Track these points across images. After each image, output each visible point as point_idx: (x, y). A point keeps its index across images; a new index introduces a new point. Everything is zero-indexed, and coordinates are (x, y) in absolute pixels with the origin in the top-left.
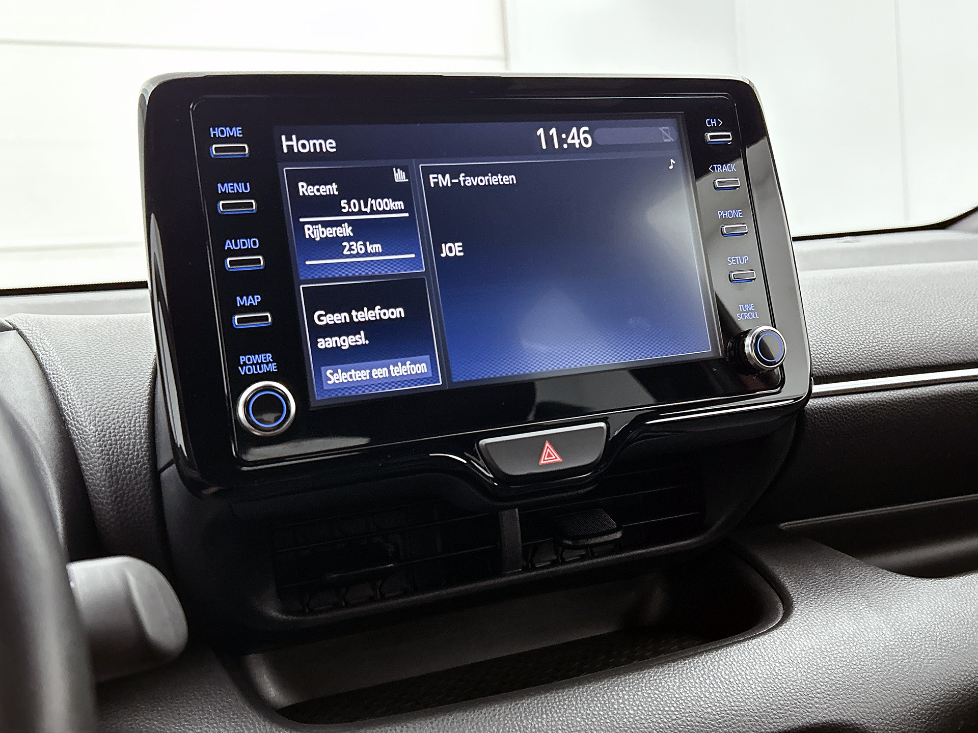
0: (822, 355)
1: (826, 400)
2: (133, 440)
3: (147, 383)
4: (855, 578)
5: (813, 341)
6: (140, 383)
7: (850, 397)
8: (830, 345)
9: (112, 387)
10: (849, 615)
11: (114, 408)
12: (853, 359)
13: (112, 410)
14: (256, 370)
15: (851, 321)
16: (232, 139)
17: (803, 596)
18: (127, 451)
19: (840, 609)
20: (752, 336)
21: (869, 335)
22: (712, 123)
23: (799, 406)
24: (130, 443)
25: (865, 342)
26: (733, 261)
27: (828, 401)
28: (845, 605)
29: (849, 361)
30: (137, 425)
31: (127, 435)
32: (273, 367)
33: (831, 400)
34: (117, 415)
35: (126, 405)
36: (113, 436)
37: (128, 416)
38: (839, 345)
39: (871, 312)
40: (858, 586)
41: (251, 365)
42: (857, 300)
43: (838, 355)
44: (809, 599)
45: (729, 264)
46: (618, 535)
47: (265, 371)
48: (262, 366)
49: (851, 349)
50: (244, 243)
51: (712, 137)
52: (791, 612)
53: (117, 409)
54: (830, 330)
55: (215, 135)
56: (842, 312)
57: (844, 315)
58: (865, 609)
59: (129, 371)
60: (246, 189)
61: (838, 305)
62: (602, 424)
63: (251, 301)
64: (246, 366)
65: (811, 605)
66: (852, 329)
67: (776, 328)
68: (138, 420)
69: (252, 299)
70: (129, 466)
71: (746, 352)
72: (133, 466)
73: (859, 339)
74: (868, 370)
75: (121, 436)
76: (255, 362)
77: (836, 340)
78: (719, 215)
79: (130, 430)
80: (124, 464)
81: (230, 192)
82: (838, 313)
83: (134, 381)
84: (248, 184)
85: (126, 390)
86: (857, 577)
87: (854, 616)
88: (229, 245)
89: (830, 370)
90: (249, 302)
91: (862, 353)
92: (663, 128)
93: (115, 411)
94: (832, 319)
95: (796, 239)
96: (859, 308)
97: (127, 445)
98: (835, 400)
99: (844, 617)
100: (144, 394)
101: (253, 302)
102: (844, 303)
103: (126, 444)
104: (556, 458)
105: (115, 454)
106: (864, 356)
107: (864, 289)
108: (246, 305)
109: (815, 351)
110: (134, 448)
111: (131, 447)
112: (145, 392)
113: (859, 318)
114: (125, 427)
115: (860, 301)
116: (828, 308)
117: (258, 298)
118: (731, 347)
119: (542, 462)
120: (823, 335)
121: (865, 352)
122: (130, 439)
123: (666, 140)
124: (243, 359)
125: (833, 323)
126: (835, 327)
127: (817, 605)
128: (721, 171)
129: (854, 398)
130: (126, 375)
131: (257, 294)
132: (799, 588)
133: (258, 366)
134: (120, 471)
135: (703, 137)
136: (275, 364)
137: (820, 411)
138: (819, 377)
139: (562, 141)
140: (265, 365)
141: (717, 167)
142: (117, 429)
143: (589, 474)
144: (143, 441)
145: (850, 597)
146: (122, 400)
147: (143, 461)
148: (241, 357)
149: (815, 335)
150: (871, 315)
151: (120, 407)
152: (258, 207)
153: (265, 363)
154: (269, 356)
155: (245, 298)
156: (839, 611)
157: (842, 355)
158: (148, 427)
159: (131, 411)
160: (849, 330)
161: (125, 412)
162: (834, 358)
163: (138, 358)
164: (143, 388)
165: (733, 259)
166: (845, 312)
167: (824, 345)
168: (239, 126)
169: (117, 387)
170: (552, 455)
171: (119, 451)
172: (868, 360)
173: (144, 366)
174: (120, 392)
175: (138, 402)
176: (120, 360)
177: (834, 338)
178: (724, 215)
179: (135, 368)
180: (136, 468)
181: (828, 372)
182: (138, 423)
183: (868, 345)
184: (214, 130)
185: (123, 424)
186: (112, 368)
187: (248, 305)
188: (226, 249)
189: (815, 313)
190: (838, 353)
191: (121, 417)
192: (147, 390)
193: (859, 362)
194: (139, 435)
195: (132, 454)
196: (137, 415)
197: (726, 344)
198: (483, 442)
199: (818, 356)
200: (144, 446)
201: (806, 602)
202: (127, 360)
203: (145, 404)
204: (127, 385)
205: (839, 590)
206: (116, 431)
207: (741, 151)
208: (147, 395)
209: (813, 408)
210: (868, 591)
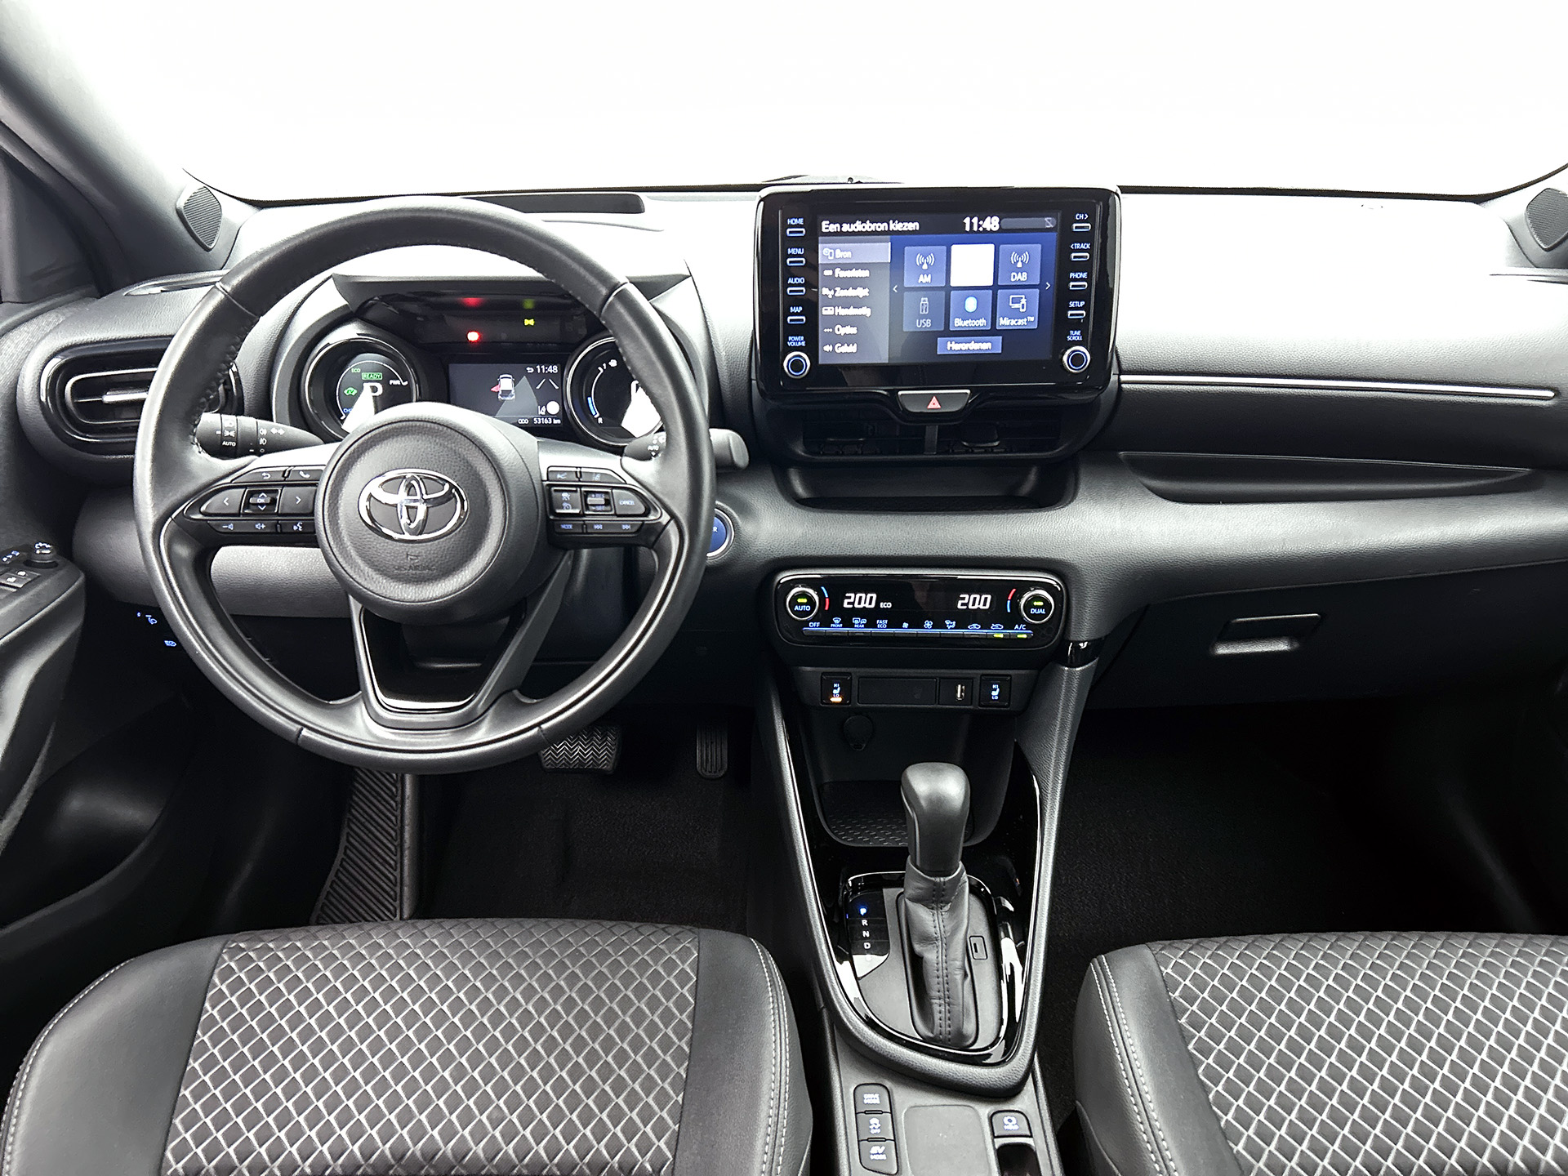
3: (748, 347)
32: (803, 344)
47: (799, 346)
50: (797, 281)
51: (1076, 227)
55: (790, 223)
62: (968, 391)
64: (791, 342)
76: (795, 342)
84: (803, 250)
92: (1047, 219)
101: (798, 311)
104: (938, 407)
117: (800, 309)
119: (930, 407)
123: (1048, 227)
124: (790, 338)
131: (800, 307)
135: (1071, 227)
140: (799, 344)
153: (799, 342)
154: (802, 338)
155: (795, 308)
168: (803, 219)
170: (937, 405)
178: (1073, 275)
184: (790, 221)
187: (796, 312)
188: (788, 283)
198: (900, 393)
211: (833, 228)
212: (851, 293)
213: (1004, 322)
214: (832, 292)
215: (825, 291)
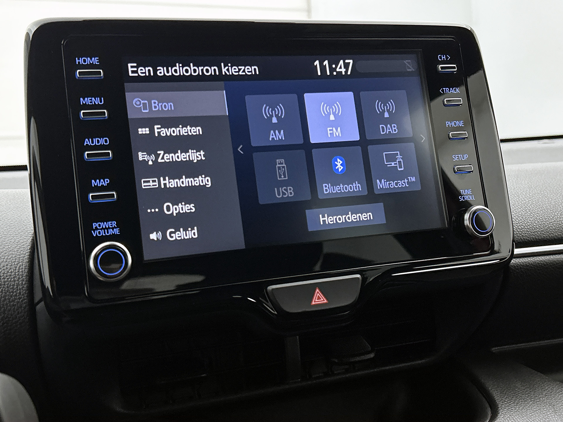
0: (522, 227)
1: (525, 260)
2: (17, 282)
4: (544, 391)
5: (516, 216)
6: (24, 240)
7: (542, 258)
8: (529, 219)
9: (4, 243)
10: (540, 418)
11: (4, 258)
12: (545, 230)
13: (2, 260)
14: (105, 233)
15: (545, 202)
16: (92, 66)
17: (506, 404)
18: (12, 290)
19: (533, 414)
20: (469, 213)
21: (557, 212)
22: (443, 58)
23: (505, 264)
24: (14, 284)
25: (555, 217)
26: (457, 158)
27: (527, 260)
28: (537, 411)
29: (542, 231)
30: (20, 270)
31: (13, 278)
32: (117, 231)
33: (529, 259)
34: (6, 263)
35: (13, 256)
36: (2, 279)
37: (14, 265)
38: (535, 219)
39: (559, 195)
40: (547, 397)
41: (101, 229)
42: (549, 186)
43: (534, 227)
44: (510, 406)
45: (454, 160)
46: (372, 355)
47: (111, 234)
48: (109, 230)
49: (544, 223)
50: (98, 141)
51: (442, 68)
52: (497, 415)
53: (6, 259)
54: (529, 209)
55: (79, 62)
56: (538, 195)
57: (539, 197)
58: (552, 414)
59: (17, 231)
60: (101, 102)
61: (535, 190)
62: (358, 276)
63: (102, 182)
64: (97, 230)
65: (511, 410)
66: (545, 208)
67: (487, 208)
68: (22, 267)
69: (103, 182)
70: (13, 301)
71: (465, 224)
72: (16, 301)
73: (550, 216)
74: (556, 238)
75: (8, 279)
76: (104, 227)
77: (533, 215)
78: (447, 124)
79: (15, 274)
80: (9, 299)
81: (89, 104)
82: (535, 196)
83: (20, 238)
84: (102, 98)
85: (14, 245)
86: (546, 390)
87: (543, 419)
88: (87, 142)
89: (528, 237)
90: (101, 184)
91: (552, 226)
92: (407, 61)
93: (5, 260)
94: (530, 200)
95: (503, 141)
96: (550, 192)
97: (12, 286)
98: (532, 260)
99: (536, 420)
100: (27, 248)
101: (104, 184)
102: (540, 188)
103: (12, 284)
104: (324, 300)
105: (3, 292)
106: (554, 227)
107: (554, 178)
108: (99, 186)
109: (517, 224)
110: (18, 287)
111: (15, 287)
112: (27, 247)
113: (550, 200)
114: (11, 272)
115: (551, 187)
116: (528, 192)
117: (107, 181)
118: (454, 220)
119: (313, 303)
120: (524, 212)
121: (554, 225)
122: (14, 281)
123: (408, 70)
124: (95, 225)
125: (531, 203)
126: (533, 206)
127: (516, 411)
128: (449, 92)
129: (546, 258)
130: (15, 234)
131: (107, 178)
132: (503, 397)
133: (106, 230)
134: (7, 304)
135: (436, 68)
136: (119, 229)
137: (521, 268)
138: (520, 243)
139: (332, 70)
140: (111, 230)
141: (445, 89)
142: (6, 274)
143: (348, 312)
144: (24, 283)
145: (540, 405)
146: (11, 252)
147: (23, 297)
148: (94, 224)
149: (518, 212)
150: (559, 198)
151: (9, 258)
152: (109, 114)
153: (111, 228)
154: (114, 223)
155: (98, 180)
156: (532, 416)
157: (537, 227)
158: (28, 272)
159: (16, 260)
160: (543, 209)
161: (12, 261)
162: (531, 229)
163: (25, 222)
164: (26, 244)
165: (457, 157)
166: (540, 195)
167: (524, 219)
168: (97, 57)
169: (7, 243)
170: (321, 298)
171: (6, 289)
172: (556, 230)
173: (29, 228)
174: (9, 246)
175: (22, 254)
176: (11, 223)
177: (532, 215)
178: (450, 124)
179: (22, 229)
180: (18, 302)
181: (526, 239)
182: (21, 269)
183: (556, 220)
184: (79, 59)
185: (10, 270)
186: (5, 229)
187: (100, 186)
188: (85, 145)
189: (518, 196)
190: (534, 226)
191: (9, 265)
192: (29, 245)
193: (550, 232)
194: (21, 278)
195: (15, 292)
196: (21, 263)
197: (450, 218)
198: (270, 288)
199: (520, 227)
200: (25, 286)
201: (508, 408)
202: (17, 223)
203: (27, 255)
204: (15, 241)
205: (532, 399)
206: (5, 275)
207: (463, 78)
208: (29, 249)
209: (515, 265)
210: (554, 401)
211: (143, 71)
212: (180, 157)
213: (381, 185)
214: (153, 157)
215: (141, 156)
